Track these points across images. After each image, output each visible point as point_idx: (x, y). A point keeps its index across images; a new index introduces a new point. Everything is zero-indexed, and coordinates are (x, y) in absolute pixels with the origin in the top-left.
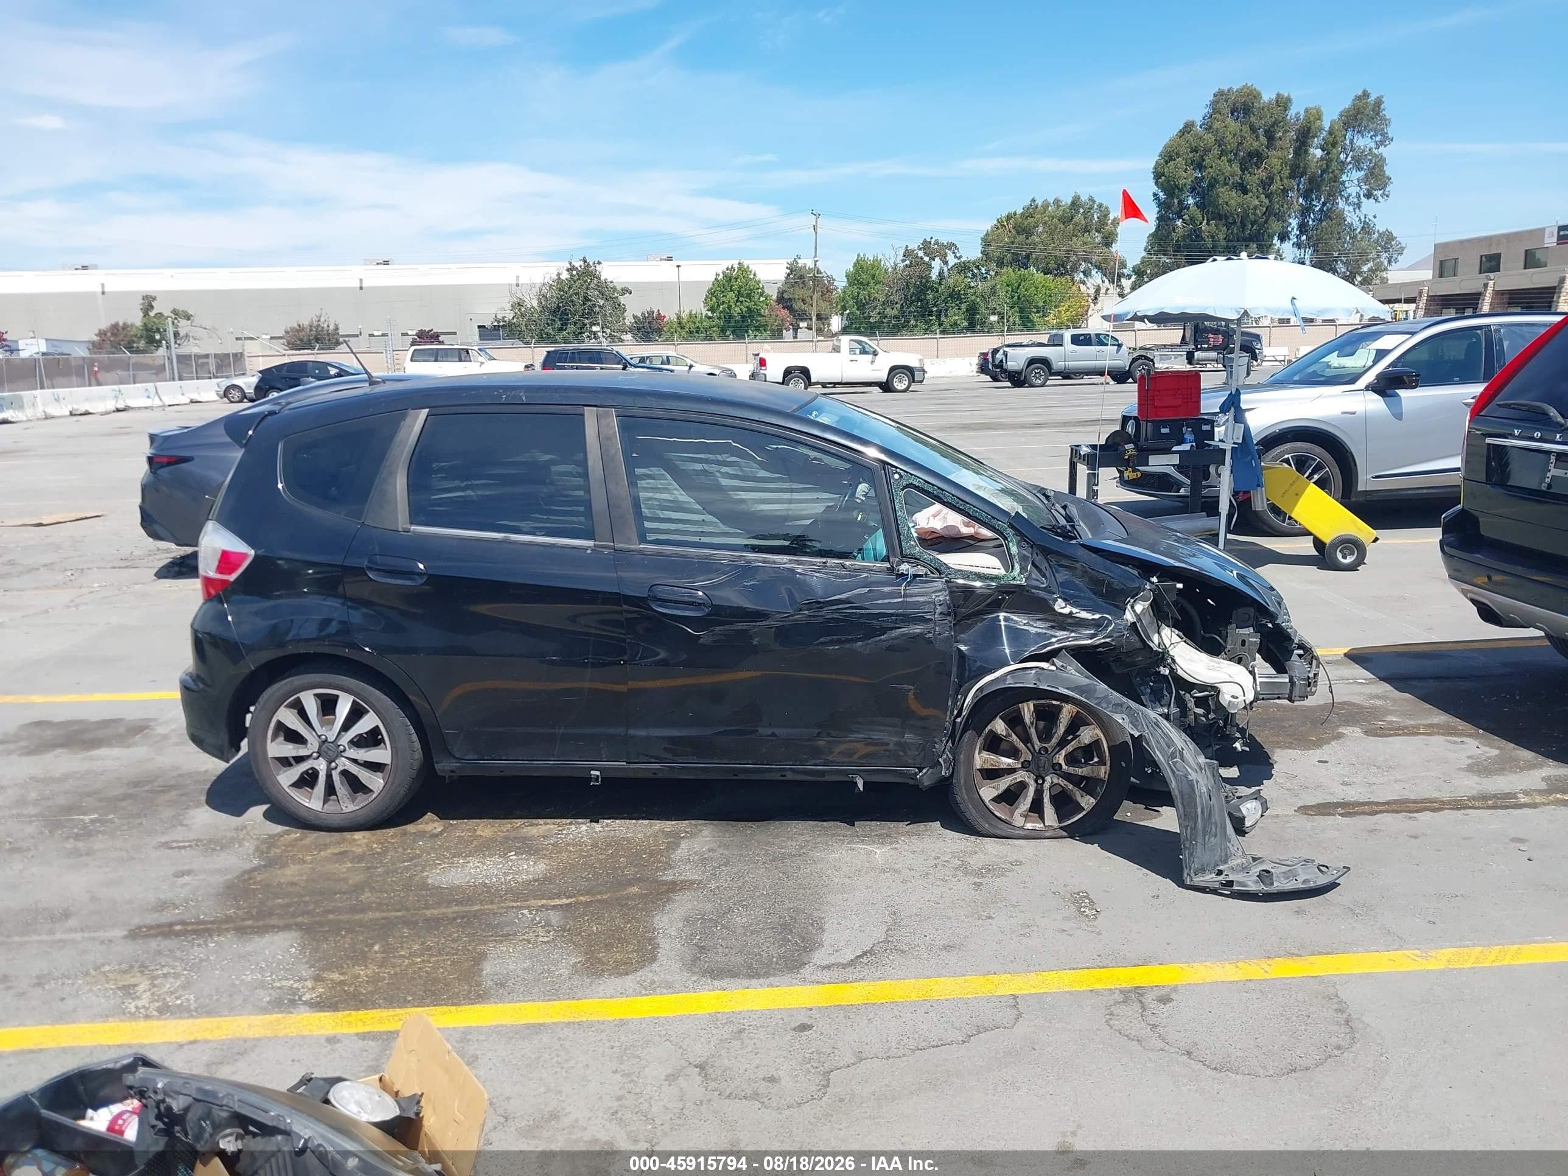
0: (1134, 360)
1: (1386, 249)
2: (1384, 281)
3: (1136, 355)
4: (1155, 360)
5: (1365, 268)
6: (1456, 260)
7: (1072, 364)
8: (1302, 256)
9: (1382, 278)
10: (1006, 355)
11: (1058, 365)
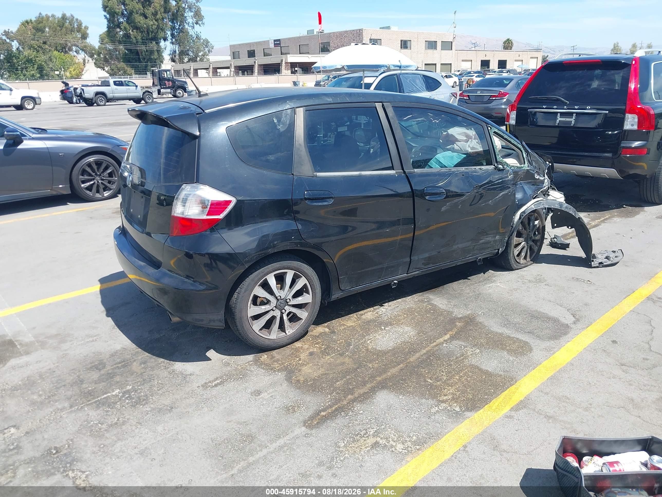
0: (144, 93)
1: (207, 46)
2: (208, 60)
3: (144, 91)
4: (153, 93)
5: (200, 54)
6: (239, 52)
7: (117, 95)
8: (174, 48)
9: (207, 59)
10: (83, 90)
11: (110, 95)
